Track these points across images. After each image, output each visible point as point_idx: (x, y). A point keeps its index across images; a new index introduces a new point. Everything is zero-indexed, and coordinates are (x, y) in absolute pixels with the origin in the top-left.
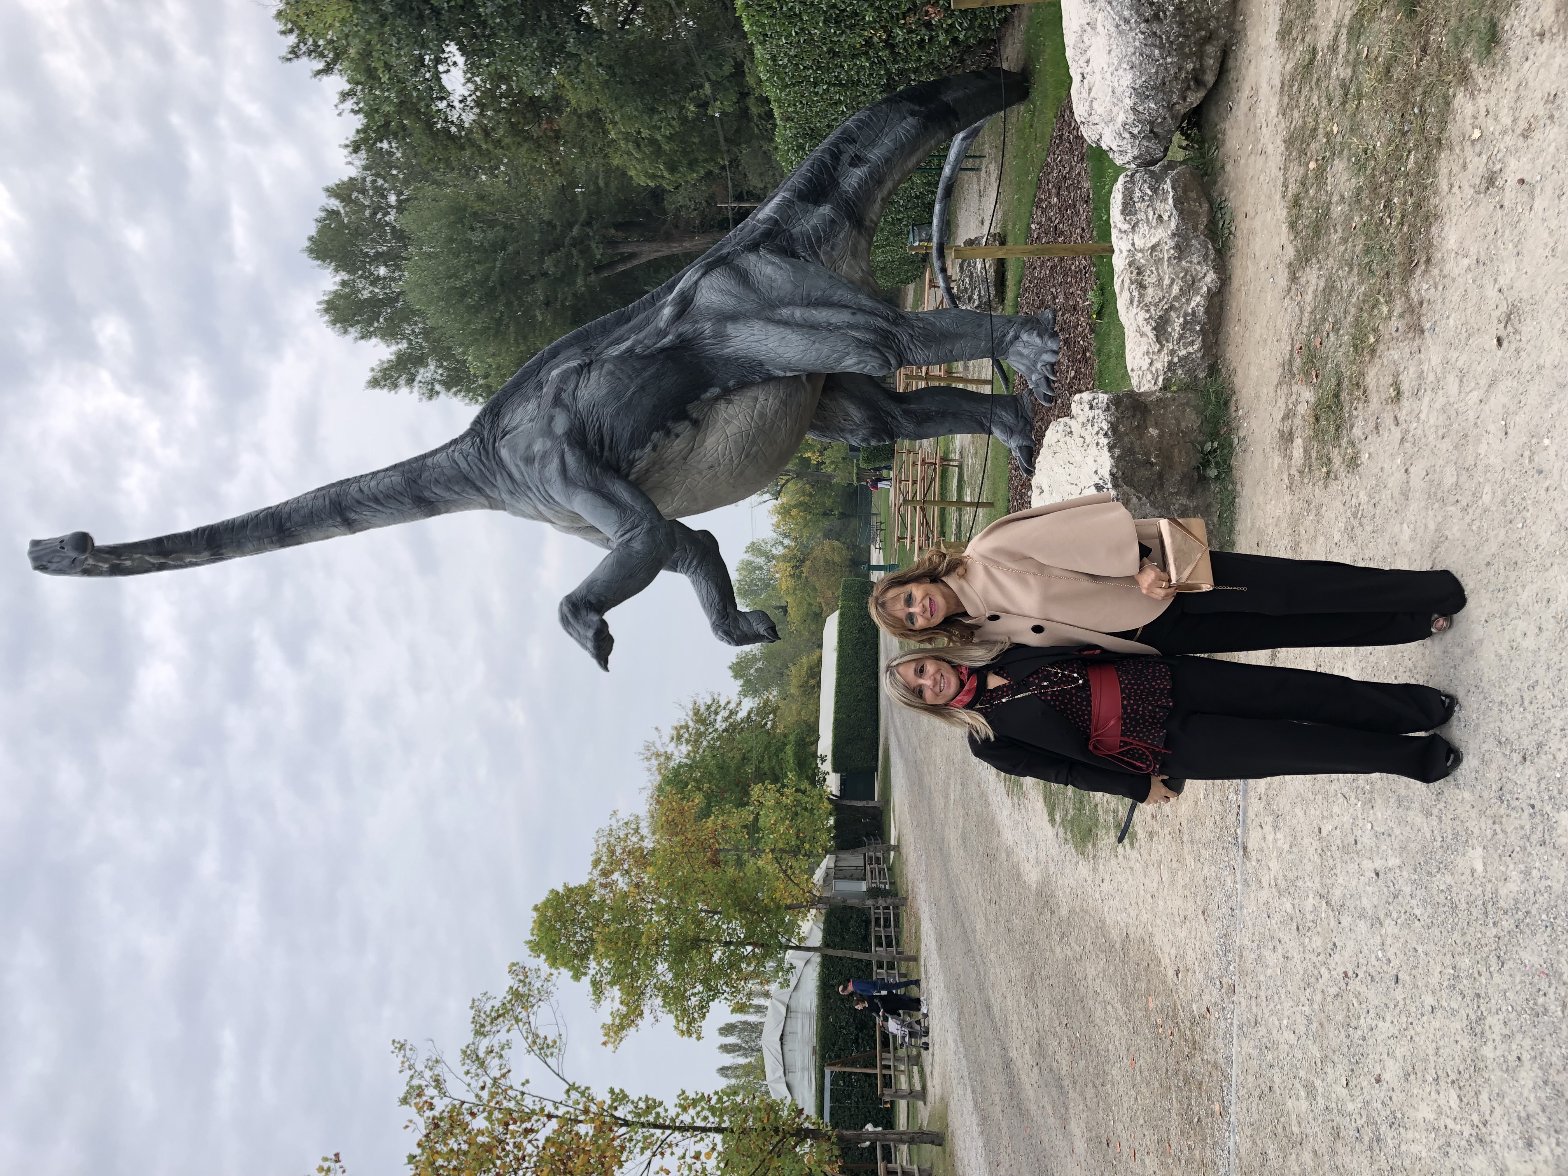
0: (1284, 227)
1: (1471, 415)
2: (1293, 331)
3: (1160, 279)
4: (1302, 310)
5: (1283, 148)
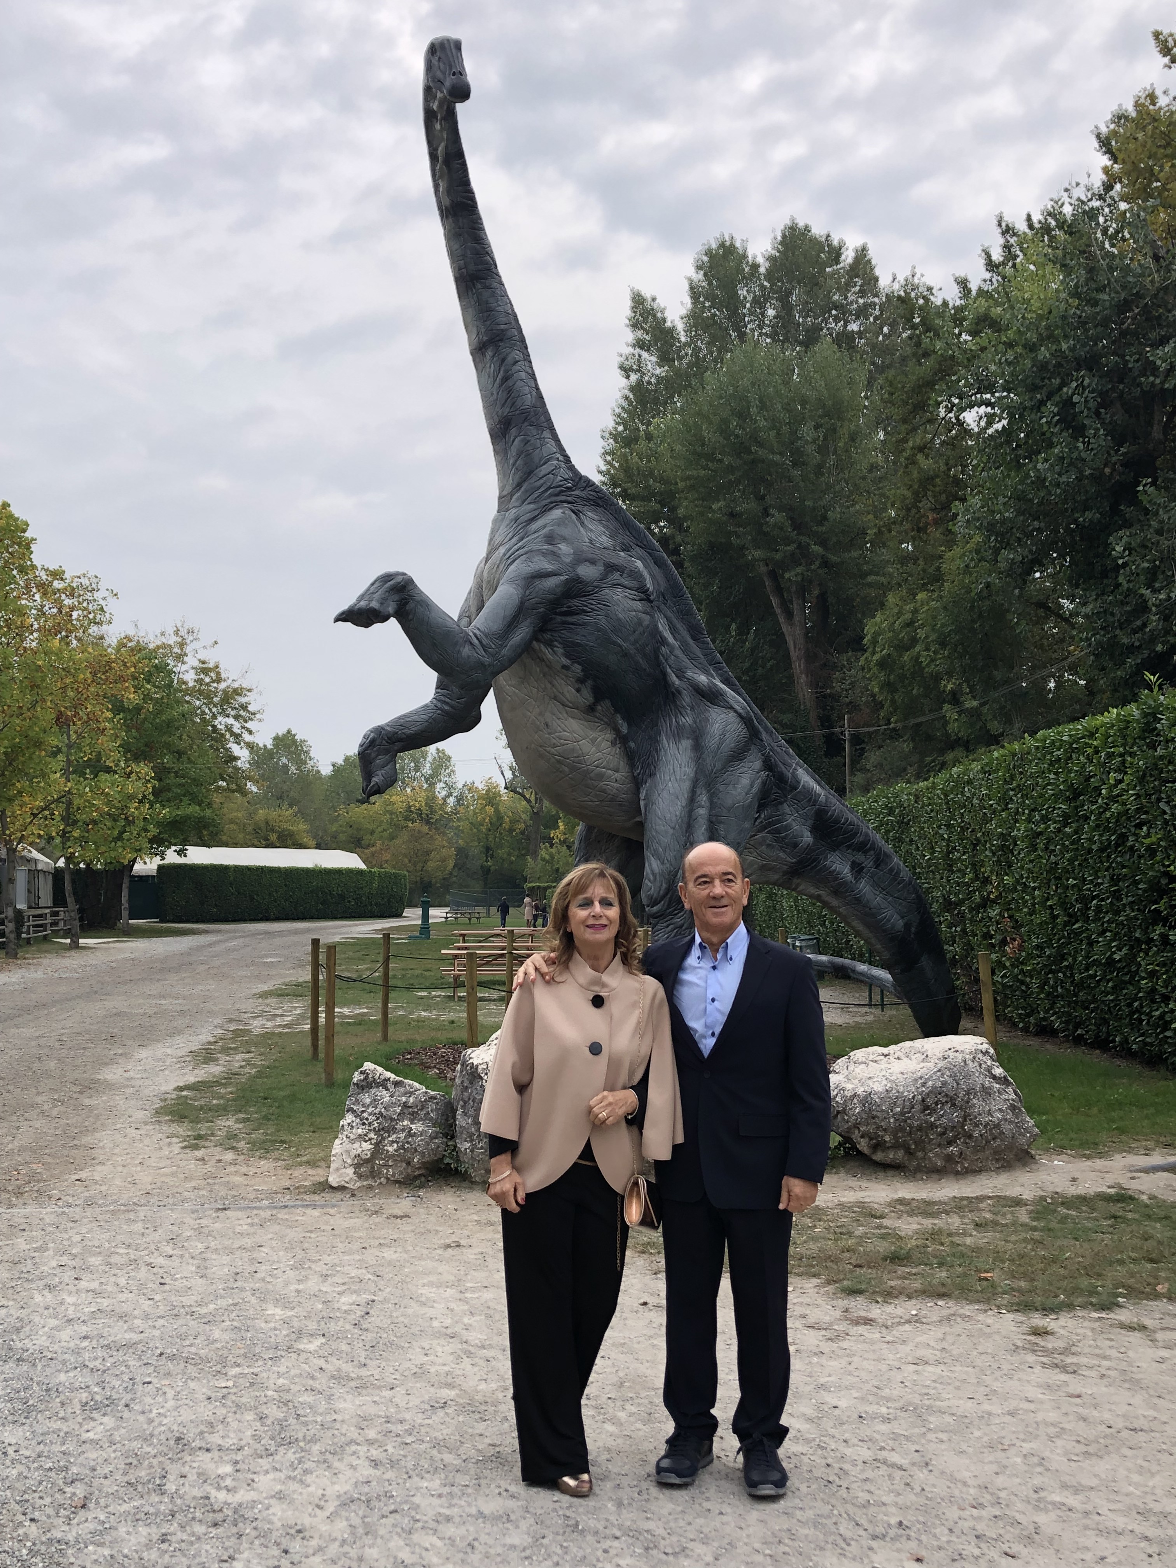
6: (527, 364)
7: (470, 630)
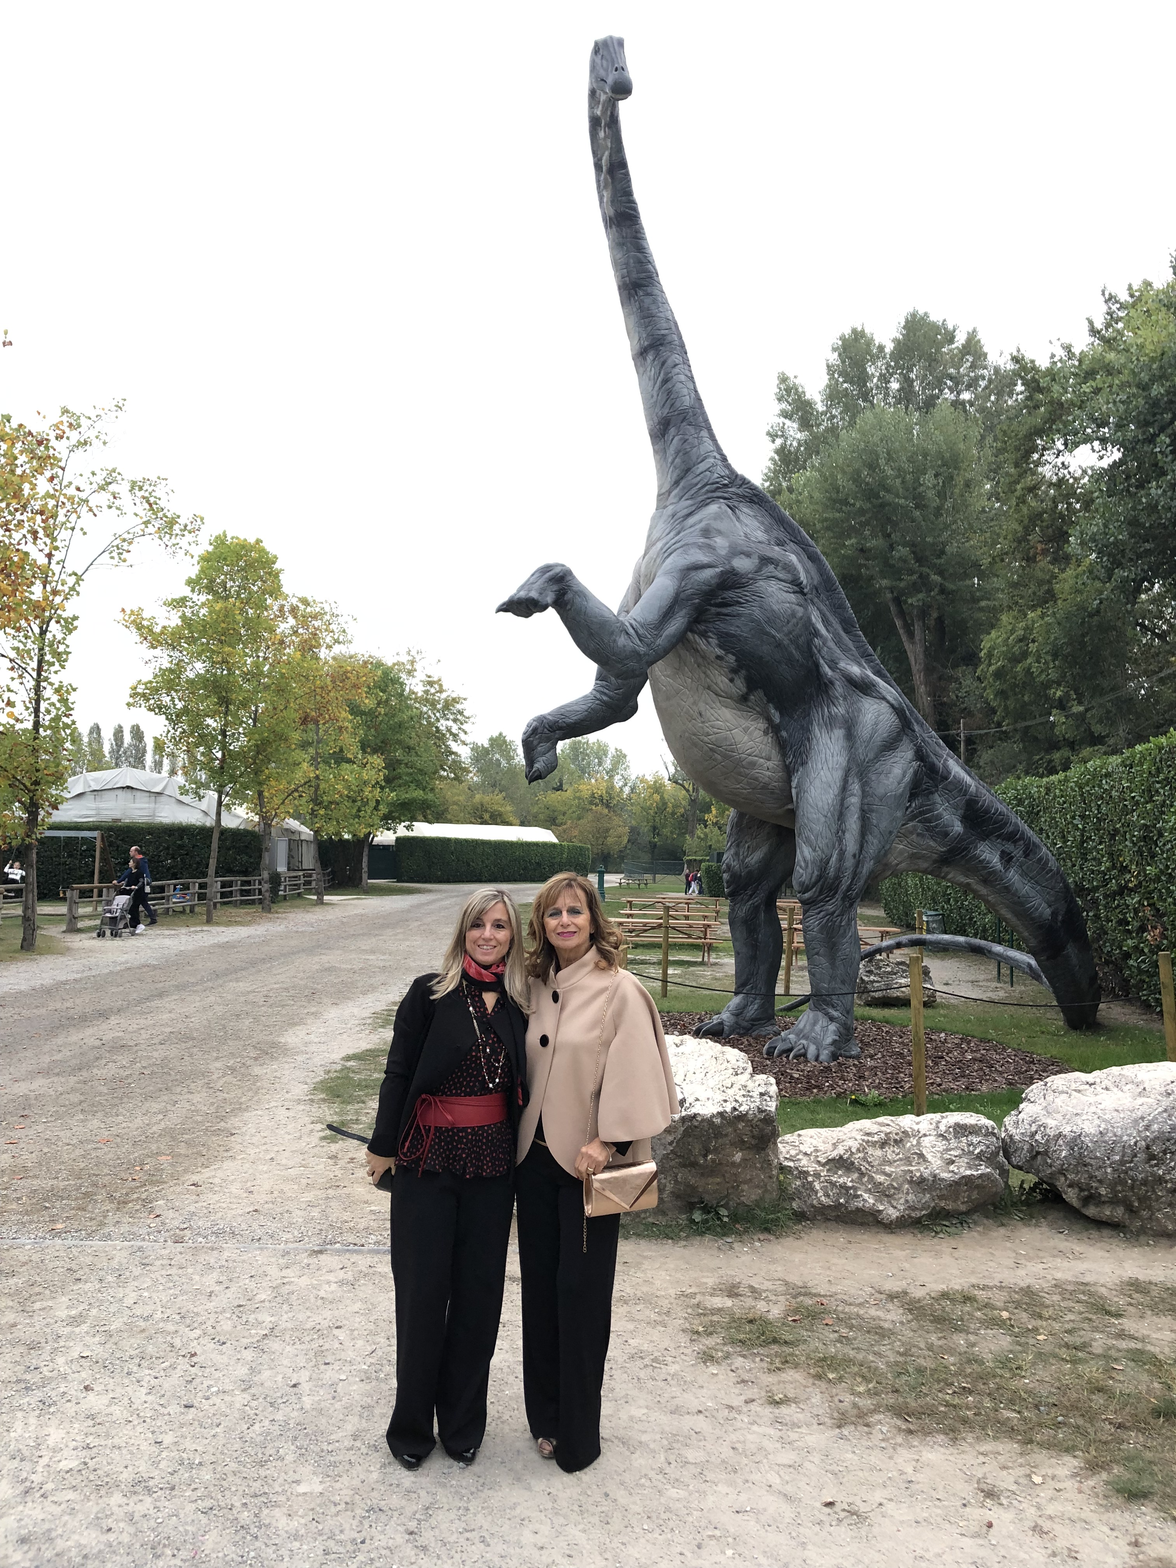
0: (943, 1287)
1: (756, 1477)
2: (839, 1297)
3: (890, 1163)
4: (860, 1305)
5: (1023, 1284)
6: (686, 367)
7: (625, 619)
